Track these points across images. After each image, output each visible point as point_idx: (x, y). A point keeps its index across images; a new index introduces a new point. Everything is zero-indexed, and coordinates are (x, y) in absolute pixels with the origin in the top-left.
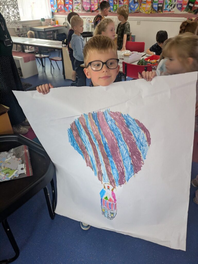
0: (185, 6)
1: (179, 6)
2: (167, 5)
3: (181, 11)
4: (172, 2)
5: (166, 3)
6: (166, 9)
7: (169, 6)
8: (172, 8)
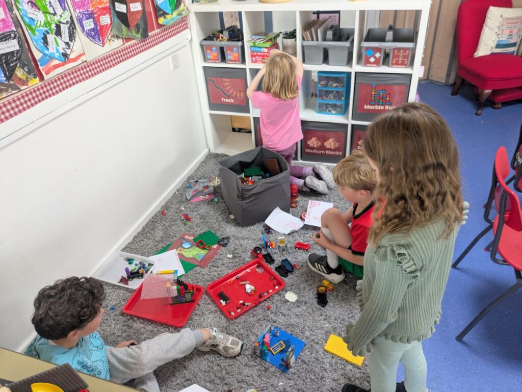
0: (105, 20)
1: (89, 24)
2: (39, 35)
3: (103, 44)
4: (55, 14)
5: (29, 26)
6: (45, 55)
7: (51, 37)
8: (67, 40)
